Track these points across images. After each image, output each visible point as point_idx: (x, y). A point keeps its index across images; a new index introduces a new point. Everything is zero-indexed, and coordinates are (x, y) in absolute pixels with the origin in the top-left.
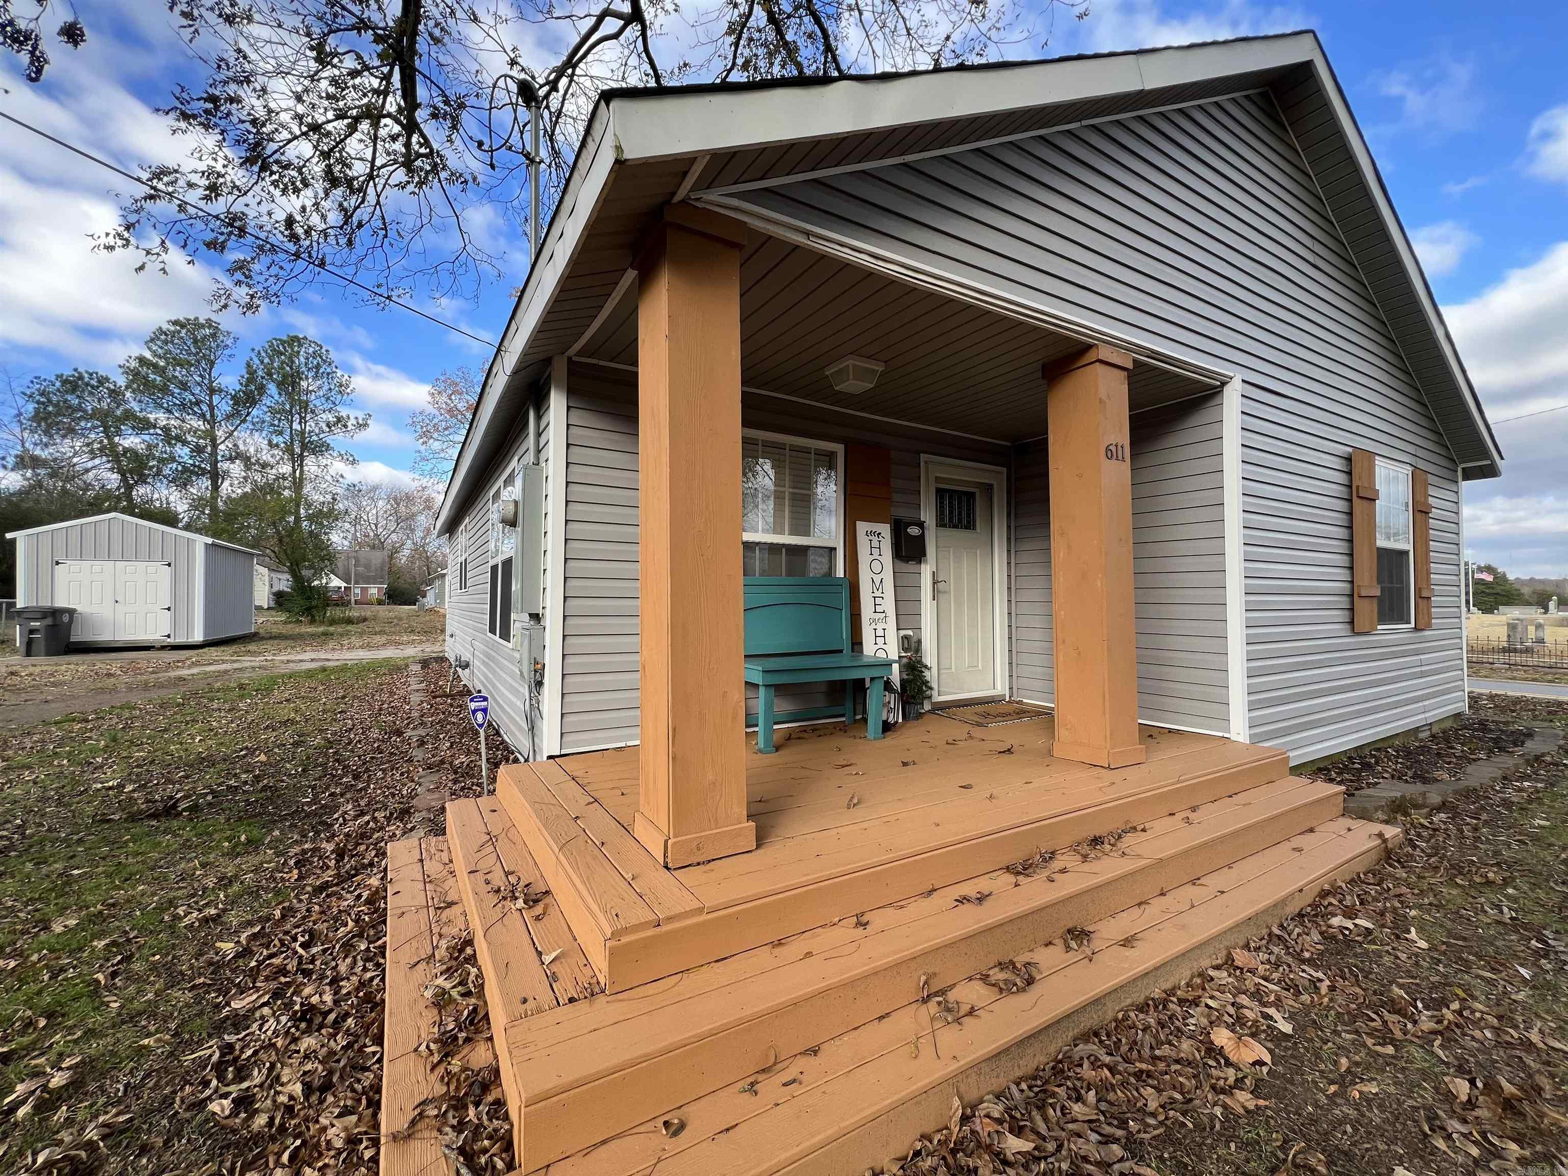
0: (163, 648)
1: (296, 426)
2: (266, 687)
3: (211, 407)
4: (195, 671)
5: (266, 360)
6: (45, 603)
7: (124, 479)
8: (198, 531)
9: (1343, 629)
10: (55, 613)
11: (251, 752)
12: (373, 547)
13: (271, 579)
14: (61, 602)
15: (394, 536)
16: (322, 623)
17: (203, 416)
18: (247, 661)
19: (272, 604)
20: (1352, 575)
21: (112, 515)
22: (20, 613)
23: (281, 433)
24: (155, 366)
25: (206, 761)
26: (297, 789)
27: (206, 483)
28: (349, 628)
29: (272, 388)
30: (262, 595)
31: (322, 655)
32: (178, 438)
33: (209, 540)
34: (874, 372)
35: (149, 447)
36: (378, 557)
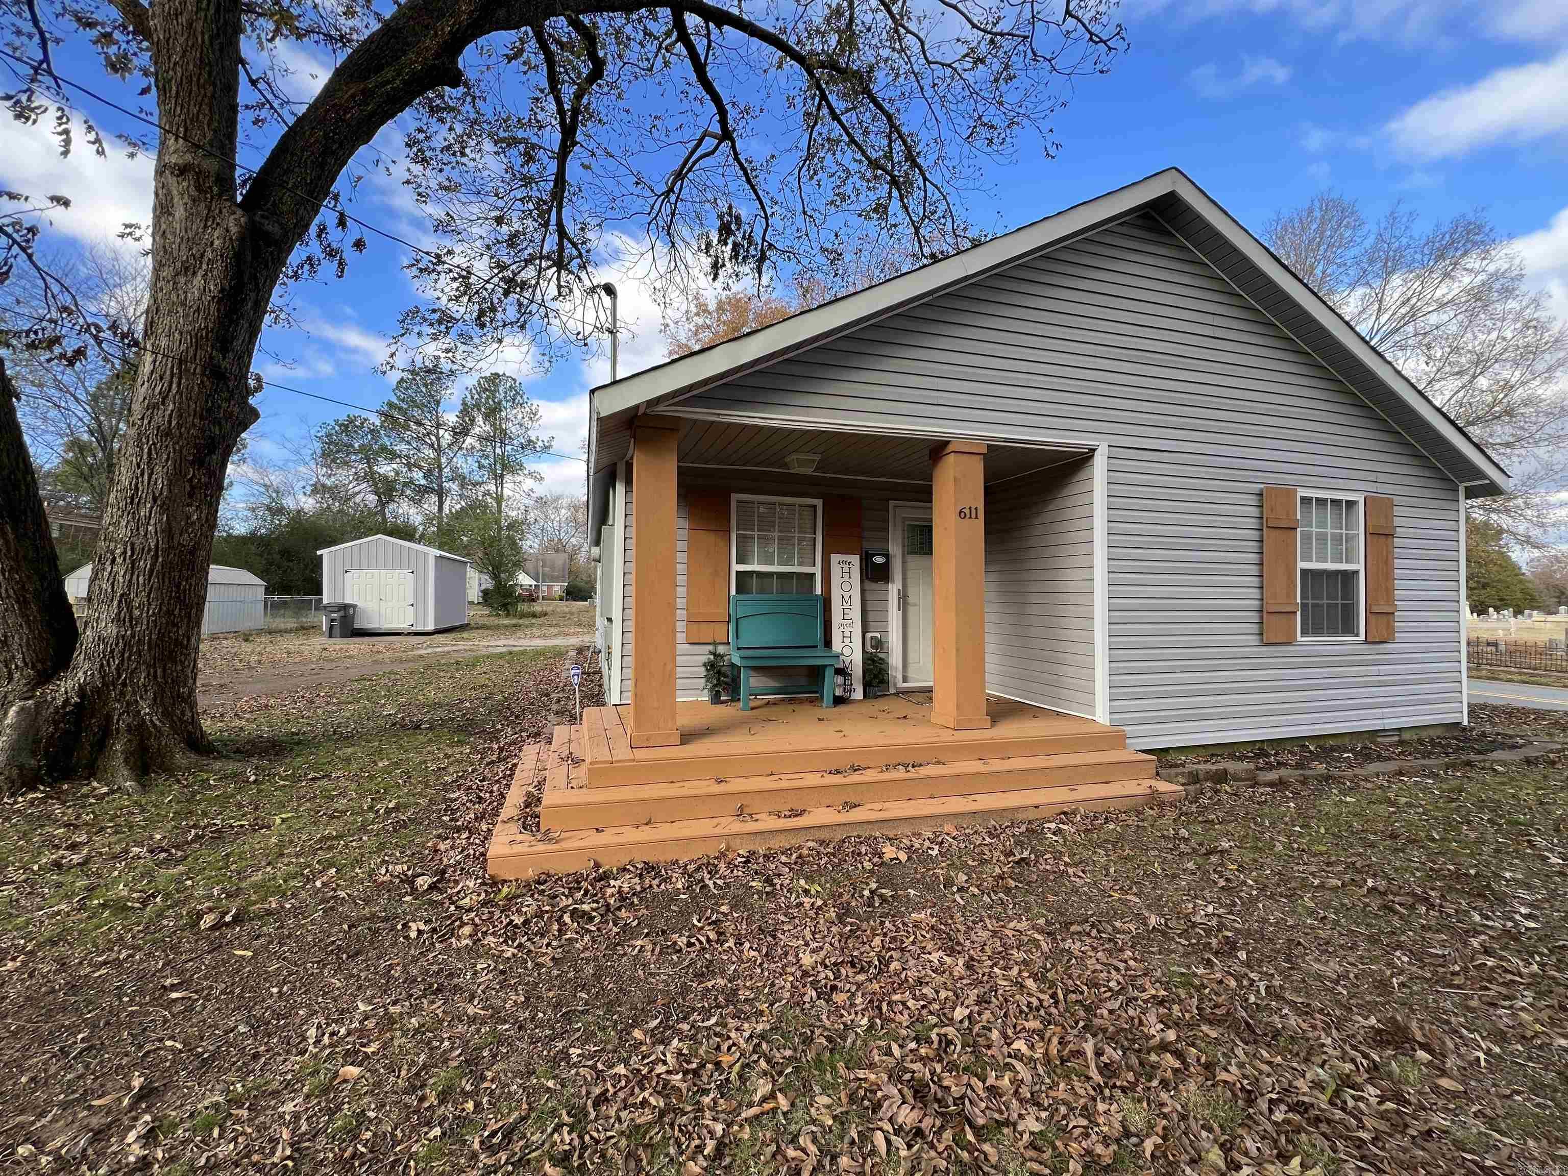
0: (409, 634)
1: (498, 451)
2: (472, 664)
3: (438, 439)
4: (429, 651)
5: (476, 396)
6: (339, 601)
7: (380, 500)
8: (430, 544)
9: (1254, 640)
10: (344, 607)
11: (461, 701)
12: (557, 551)
13: (480, 579)
14: (348, 601)
15: (573, 540)
16: (515, 616)
17: (432, 446)
18: (462, 645)
19: (481, 600)
20: (1262, 594)
21: (379, 536)
22: (325, 607)
23: (487, 457)
24: (400, 409)
25: (438, 705)
26: (484, 721)
27: (434, 498)
28: (534, 621)
29: (480, 420)
30: (474, 594)
31: (511, 642)
32: (415, 465)
33: (439, 553)
34: (814, 461)
35: (397, 473)
36: (560, 559)
